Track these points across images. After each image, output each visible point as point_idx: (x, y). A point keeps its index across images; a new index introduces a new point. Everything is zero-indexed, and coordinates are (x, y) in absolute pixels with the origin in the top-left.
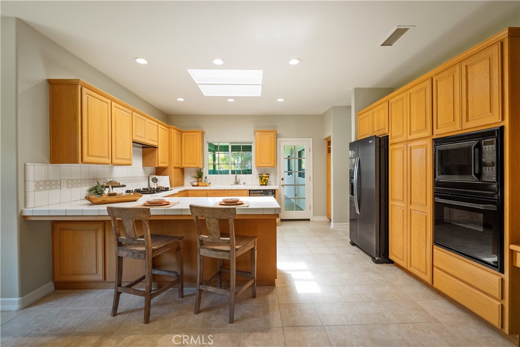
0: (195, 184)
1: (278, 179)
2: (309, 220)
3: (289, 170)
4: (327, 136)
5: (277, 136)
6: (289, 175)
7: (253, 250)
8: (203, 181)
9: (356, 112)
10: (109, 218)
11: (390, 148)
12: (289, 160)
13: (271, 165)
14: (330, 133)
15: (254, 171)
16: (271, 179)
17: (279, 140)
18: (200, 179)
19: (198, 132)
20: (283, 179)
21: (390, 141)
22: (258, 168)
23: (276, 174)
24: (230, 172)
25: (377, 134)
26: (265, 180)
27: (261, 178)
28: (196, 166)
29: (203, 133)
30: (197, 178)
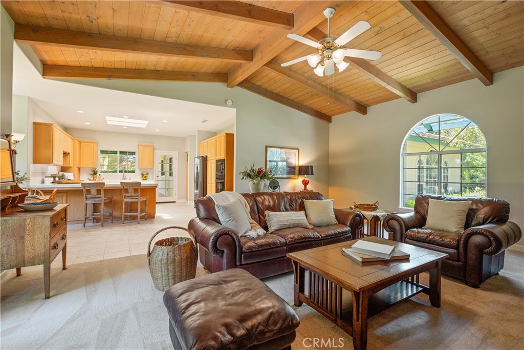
0: (92, 179)
1: (155, 176)
2: (175, 202)
3: (162, 170)
4: (186, 151)
5: (154, 149)
6: (162, 175)
7: (146, 200)
8: (98, 177)
9: (198, 142)
10: (82, 189)
11: (208, 161)
12: (162, 165)
13: (149, 167)
14: (188, 150)
15: (137, 171)
16: (150, 176)
17: (155, 151)
18: (95, 176)
19: (94, 143)
20: (158, 176)
21: (208, 159)
22: (140, 169)
23: (153, 173)
24: (118, 171)
25: (203, 156)
26: (145, 177)
27: (143, 175)
28: (92, 166)
29: (98, 143)
30: (93, 175)
